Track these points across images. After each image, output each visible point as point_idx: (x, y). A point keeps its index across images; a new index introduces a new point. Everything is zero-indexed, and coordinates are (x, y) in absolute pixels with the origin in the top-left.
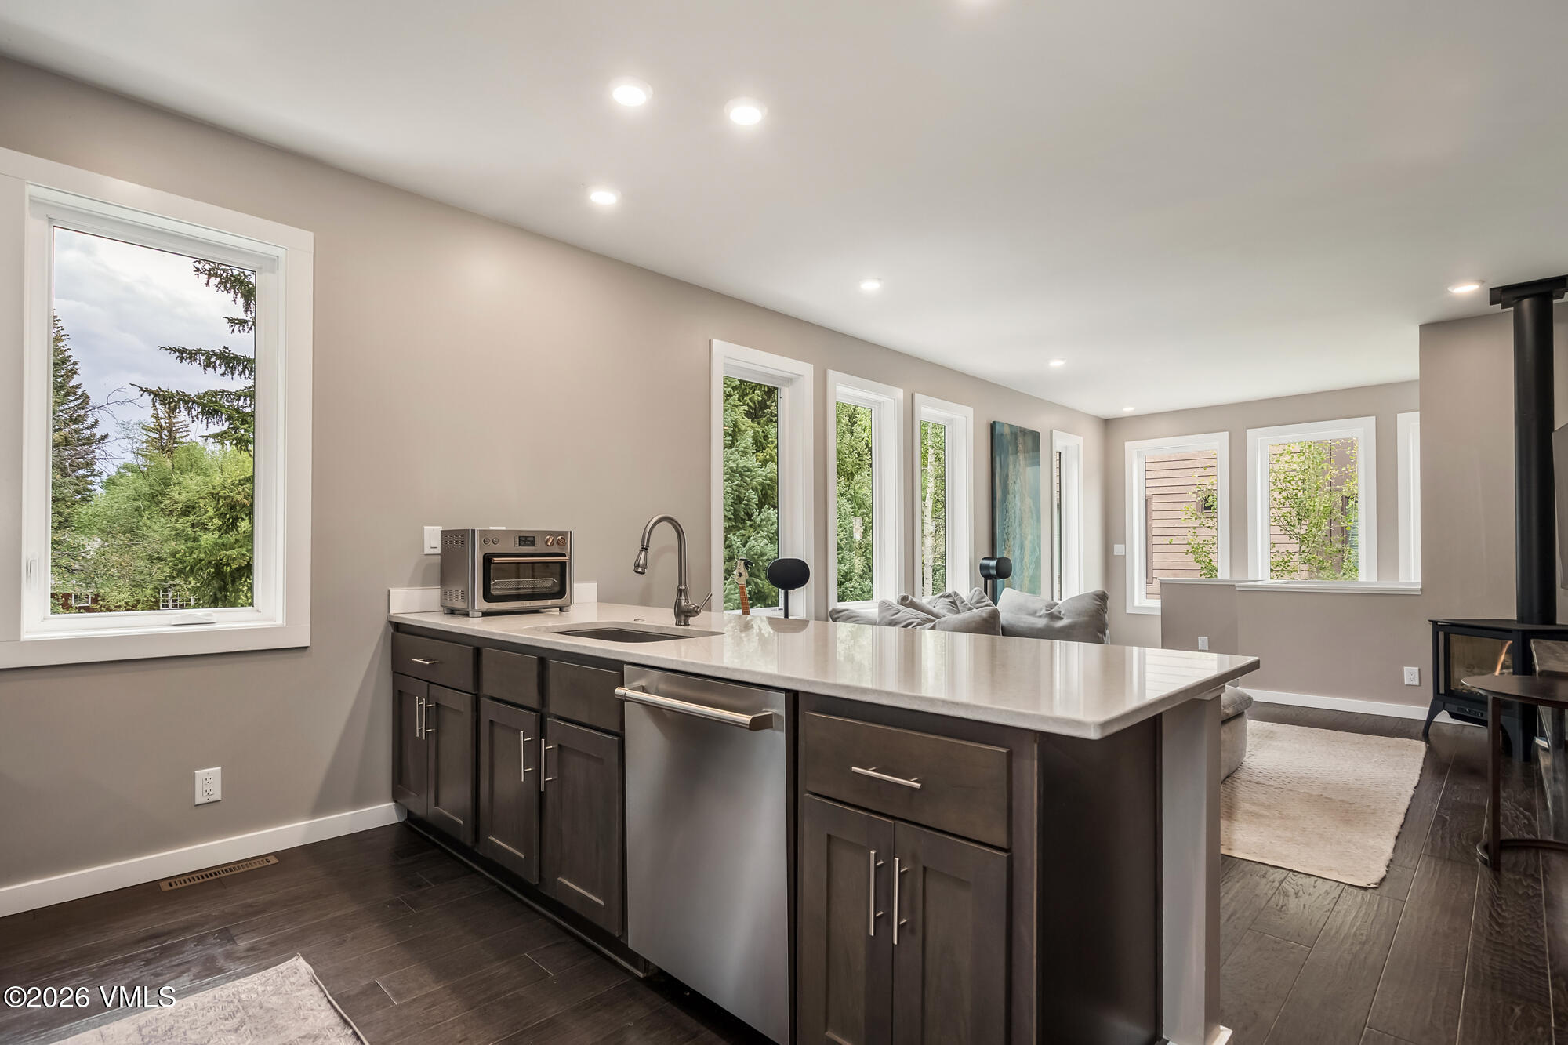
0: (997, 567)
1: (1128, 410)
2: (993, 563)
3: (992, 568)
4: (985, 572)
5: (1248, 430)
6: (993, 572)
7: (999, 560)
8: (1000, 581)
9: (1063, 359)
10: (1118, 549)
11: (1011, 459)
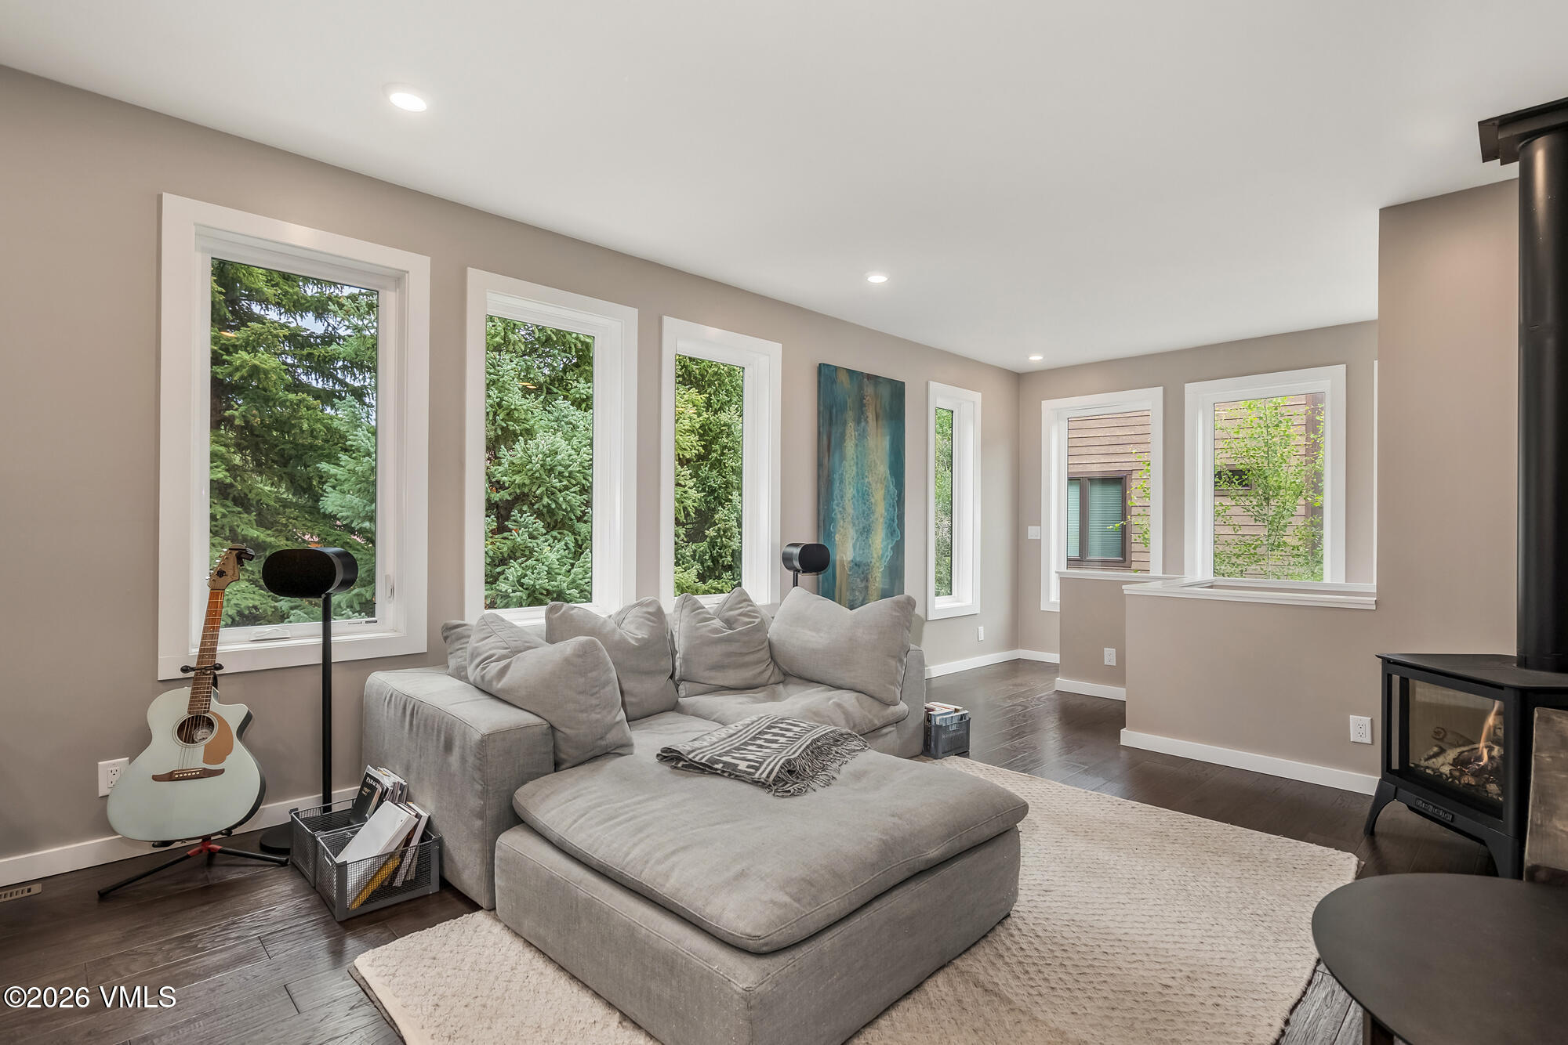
0: (801, 558)
1: (1036, 359)
2: (797, 551)
3: (795, 558)
4: (789, 564)
5: (1186, 385)
6: (796, 564)
7: (805, 547)
9: (886, 272)
10: (1032, 532)
11: (850, 415)
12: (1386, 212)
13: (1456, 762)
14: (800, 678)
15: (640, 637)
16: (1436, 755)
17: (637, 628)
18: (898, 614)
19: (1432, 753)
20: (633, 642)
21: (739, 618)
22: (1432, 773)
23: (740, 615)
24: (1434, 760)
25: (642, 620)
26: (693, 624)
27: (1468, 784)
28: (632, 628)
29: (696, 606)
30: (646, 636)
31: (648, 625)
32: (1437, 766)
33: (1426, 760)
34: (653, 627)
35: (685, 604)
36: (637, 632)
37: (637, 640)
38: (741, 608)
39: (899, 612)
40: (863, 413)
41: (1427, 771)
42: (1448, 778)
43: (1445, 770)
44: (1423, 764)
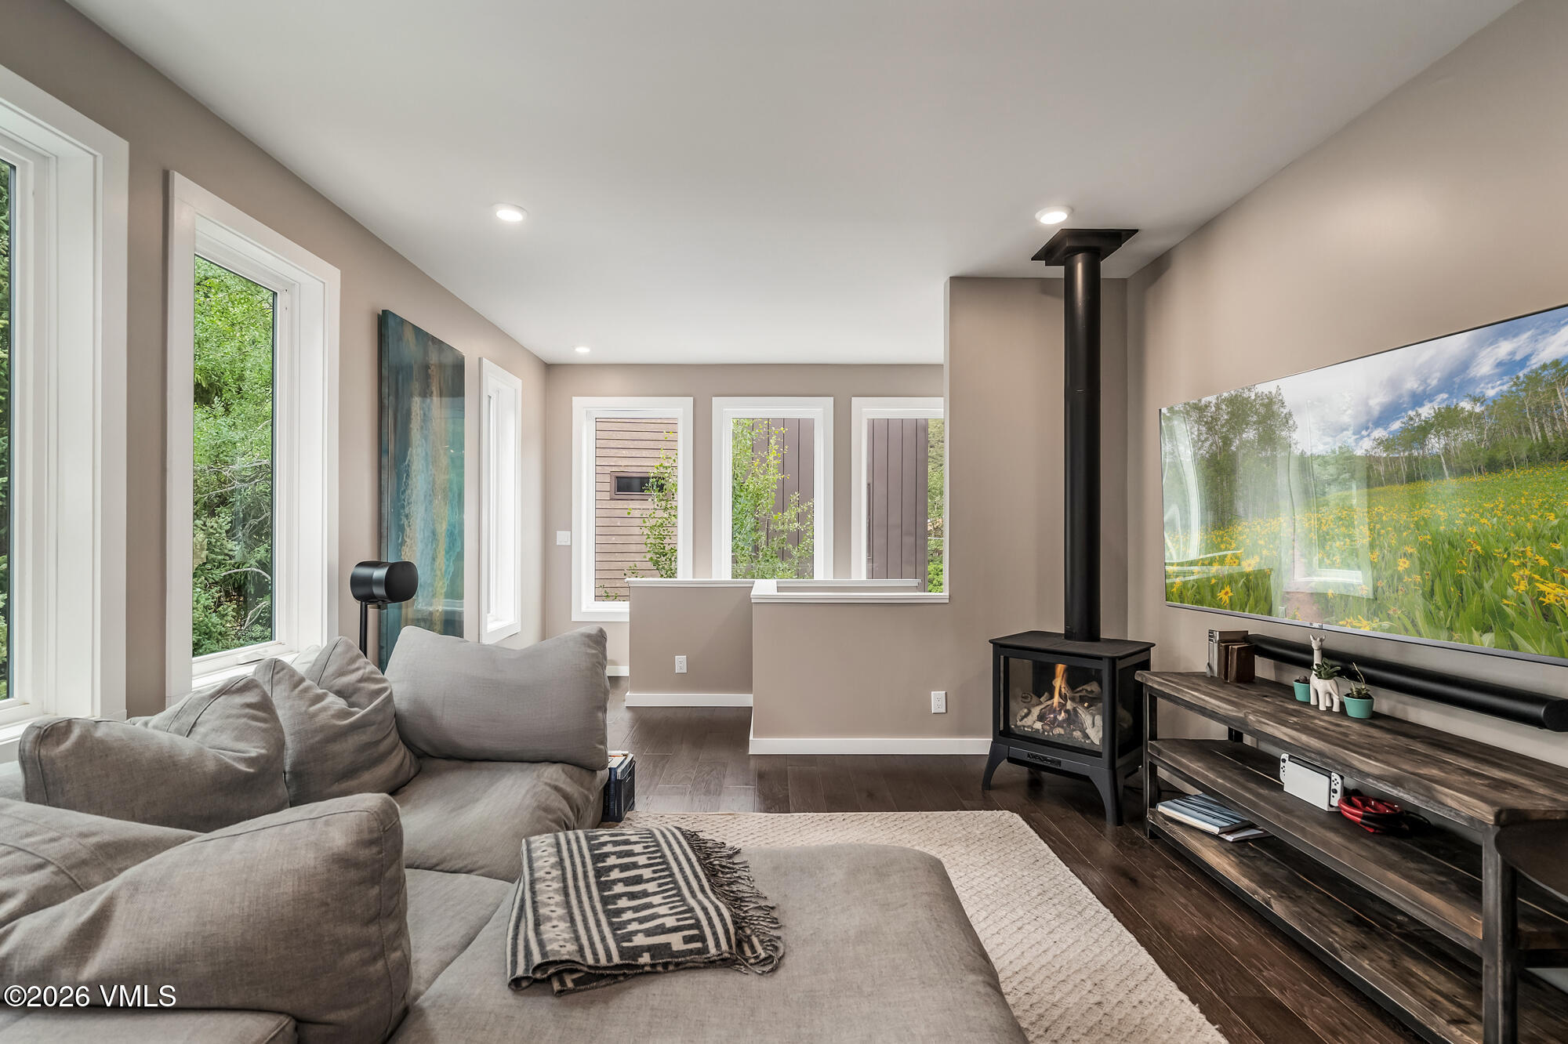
0: (388, 582)
1: (583, 352)
2: (380, 573)
3: (378, 582)
4: (363, 591)
5: (713, 398)
6: (379, 591)
7: (393, 568)
8: (392, 608)
9: (521, 208)
10: (562, 537)
11: (416, 386)
12: (955, 280)
13: (1041, 718)
14: (449, 758)
15: (253, 754)
16: (1027, 715)
17: (237, 739)
18: (594, 651)
19: (1023, 714)
20: (243, 767)
21: (362, 685)
22: (1030, 730)
23: (361, 680)
24: (1026, 719)
25: (244, 720)
26: (304, 709)
27: (1060, 734)
28: (225, 739)
29: (296, 678)
30: (263, 751)
31: (259, 728)
32: (1029, 723)
33: (1020, 721)
34: (265, 730)
35: (276, 677)
36: (241, 746)
37: (250, 761)
38: (358, 669)
39: (595, 649)
40: (428, 386)
41: (1026, 729)
42: (1043, 732)
43: (1038, 725)
44: (1019, 723)
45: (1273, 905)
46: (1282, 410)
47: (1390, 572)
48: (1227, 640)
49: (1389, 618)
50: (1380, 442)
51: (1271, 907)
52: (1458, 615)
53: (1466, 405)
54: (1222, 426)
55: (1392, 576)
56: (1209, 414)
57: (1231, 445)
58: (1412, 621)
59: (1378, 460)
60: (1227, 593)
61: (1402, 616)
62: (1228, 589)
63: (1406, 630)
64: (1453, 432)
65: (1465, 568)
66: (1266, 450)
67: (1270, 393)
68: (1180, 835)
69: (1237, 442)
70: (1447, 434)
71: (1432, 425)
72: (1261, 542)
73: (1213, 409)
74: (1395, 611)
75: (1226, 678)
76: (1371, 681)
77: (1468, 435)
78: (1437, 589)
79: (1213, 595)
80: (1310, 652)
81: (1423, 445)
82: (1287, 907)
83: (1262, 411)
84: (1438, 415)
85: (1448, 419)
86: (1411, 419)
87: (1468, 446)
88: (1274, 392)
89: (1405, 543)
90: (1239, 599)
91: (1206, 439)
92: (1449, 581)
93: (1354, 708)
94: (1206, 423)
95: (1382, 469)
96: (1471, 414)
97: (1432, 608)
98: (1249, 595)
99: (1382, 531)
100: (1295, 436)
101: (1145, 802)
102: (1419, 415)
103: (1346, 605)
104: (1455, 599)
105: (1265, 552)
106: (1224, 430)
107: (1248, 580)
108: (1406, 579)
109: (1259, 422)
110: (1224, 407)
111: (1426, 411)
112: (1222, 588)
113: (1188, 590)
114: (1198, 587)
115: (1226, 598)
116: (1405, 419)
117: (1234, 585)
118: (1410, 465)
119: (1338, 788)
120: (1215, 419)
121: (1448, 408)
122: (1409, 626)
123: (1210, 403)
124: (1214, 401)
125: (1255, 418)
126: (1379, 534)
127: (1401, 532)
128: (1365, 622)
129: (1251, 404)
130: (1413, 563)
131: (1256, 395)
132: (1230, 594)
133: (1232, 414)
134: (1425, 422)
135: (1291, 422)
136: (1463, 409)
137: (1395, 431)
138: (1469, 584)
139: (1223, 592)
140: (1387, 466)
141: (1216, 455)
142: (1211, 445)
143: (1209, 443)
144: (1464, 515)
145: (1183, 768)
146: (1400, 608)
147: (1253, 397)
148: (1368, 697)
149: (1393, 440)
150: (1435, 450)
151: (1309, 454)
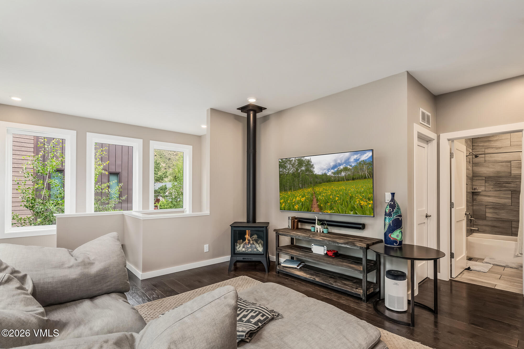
13: (243, 247)
16: (240, 247)
19: (238, 247)
22: (241, 251)
27: (250, 251)
32: (241, 249)
33: (238, 249)
42: (246, 251)
43: (244, 249)
44: (238, 250)
45: (316, 279)
46: (311, 163)
47: (334, 200)
48: (294, 219)
49: (334, 210)
50: (333, 173)
51: (315, 279)
52: (347, 208)
53: (349, 167)
54: (296, 166)
55: (335, 201)
56: (293, 163)
57: (298, 170)
58: (339, 210)
59: (332, 176)
60: (297, 206)
61: (337, 209)
62: (297, 205)
63: (337, 212)
64: (346, 172)
65: (348, 199)
66: (307, 173)
67: (308, 159)
68: (288, 270)
69: (300, 170)
70: (345, 172)
71: (343, 170)
72: (306, 194)
73: (294, 161)
74: (335, 208)
75: (294, 228)
76: (329, 225)
77: (349, 173)
78: (343, 203)
79: (293, 207)
80: (315, 220)
81: (341, 174)
82: (319, 278)
83: (306, 163)
84: (344, 168)
85: (345, 169)
86: (339, 168)
87: (349, 174)
88: (309, 159)
89: (337, 194)
90: (300, 208)
91: (292, 169)
92: (345, 202)
93: (325, 231)
94: (292, 164)
95: (333, 178)
96: (350, 169)
97: (342, 207)
98: (303, 207)
99: (333, 192)
100: (314, 170)
101: (276, 264)
102: (340, 168)
103: (325, 208)
104: (346, 205)
105: (307, 196)
106: (297, 167)
107: (302, 203)
108: (337, 201)
109: (305, 166)
110: (297, 161)
111: (342, 167)
112: (296, 205)
113: (286, 206)
114: (289, 205)
115: (297, 208)
116: (338, 168)
117: (299, 204)
118: (338, 178)
119: (326, 249)
120: (294, 164)
121: (346, 167)
122: (338, 211)
123: (293, 160)
124: (294, 159)
125: (305, 165)
126: (332, 192)
127: (337, 192)
128: (329, 211)
129: (304, 161)
130: (339, 198)
131: (305, 159)
132: (298, 207)
133: (299, 163)
134: (342, 169)
135: (313, 167)
136: (348, 167)
137: (336, 171)
138: (349, 202)
139: (296, 206)
140: (334, 178)
141: (294, 173)
142: (293, 170)
143: (292, 170)
144: (348, 188)
145: (288, 252)
146: (336, 208)
147: (304, 160)
148: (327, 228)
149: (335, 172)
150: (343, 175)
151: (317, 174)
